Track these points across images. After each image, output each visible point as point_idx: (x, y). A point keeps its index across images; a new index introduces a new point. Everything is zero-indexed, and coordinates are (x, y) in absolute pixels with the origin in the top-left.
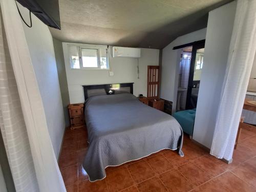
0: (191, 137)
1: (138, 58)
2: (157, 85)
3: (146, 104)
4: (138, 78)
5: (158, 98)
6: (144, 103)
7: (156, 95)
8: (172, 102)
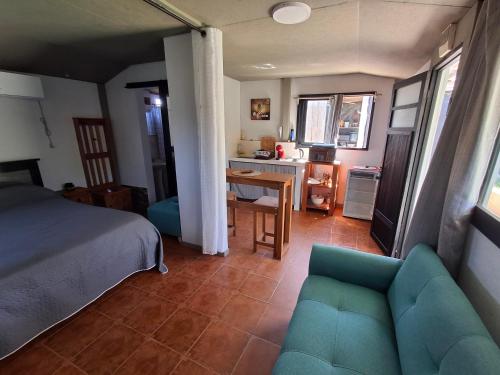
0: (179, 239)
1: (38, 100)
2: (107, 160)
3: (87, 202)
4: (52, 146)
5: (116, 186)
6: (79, 201)
7: (111, 180)
8: (145, 189)
